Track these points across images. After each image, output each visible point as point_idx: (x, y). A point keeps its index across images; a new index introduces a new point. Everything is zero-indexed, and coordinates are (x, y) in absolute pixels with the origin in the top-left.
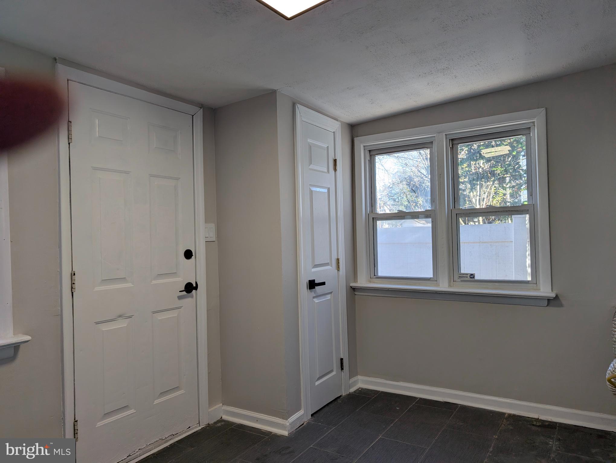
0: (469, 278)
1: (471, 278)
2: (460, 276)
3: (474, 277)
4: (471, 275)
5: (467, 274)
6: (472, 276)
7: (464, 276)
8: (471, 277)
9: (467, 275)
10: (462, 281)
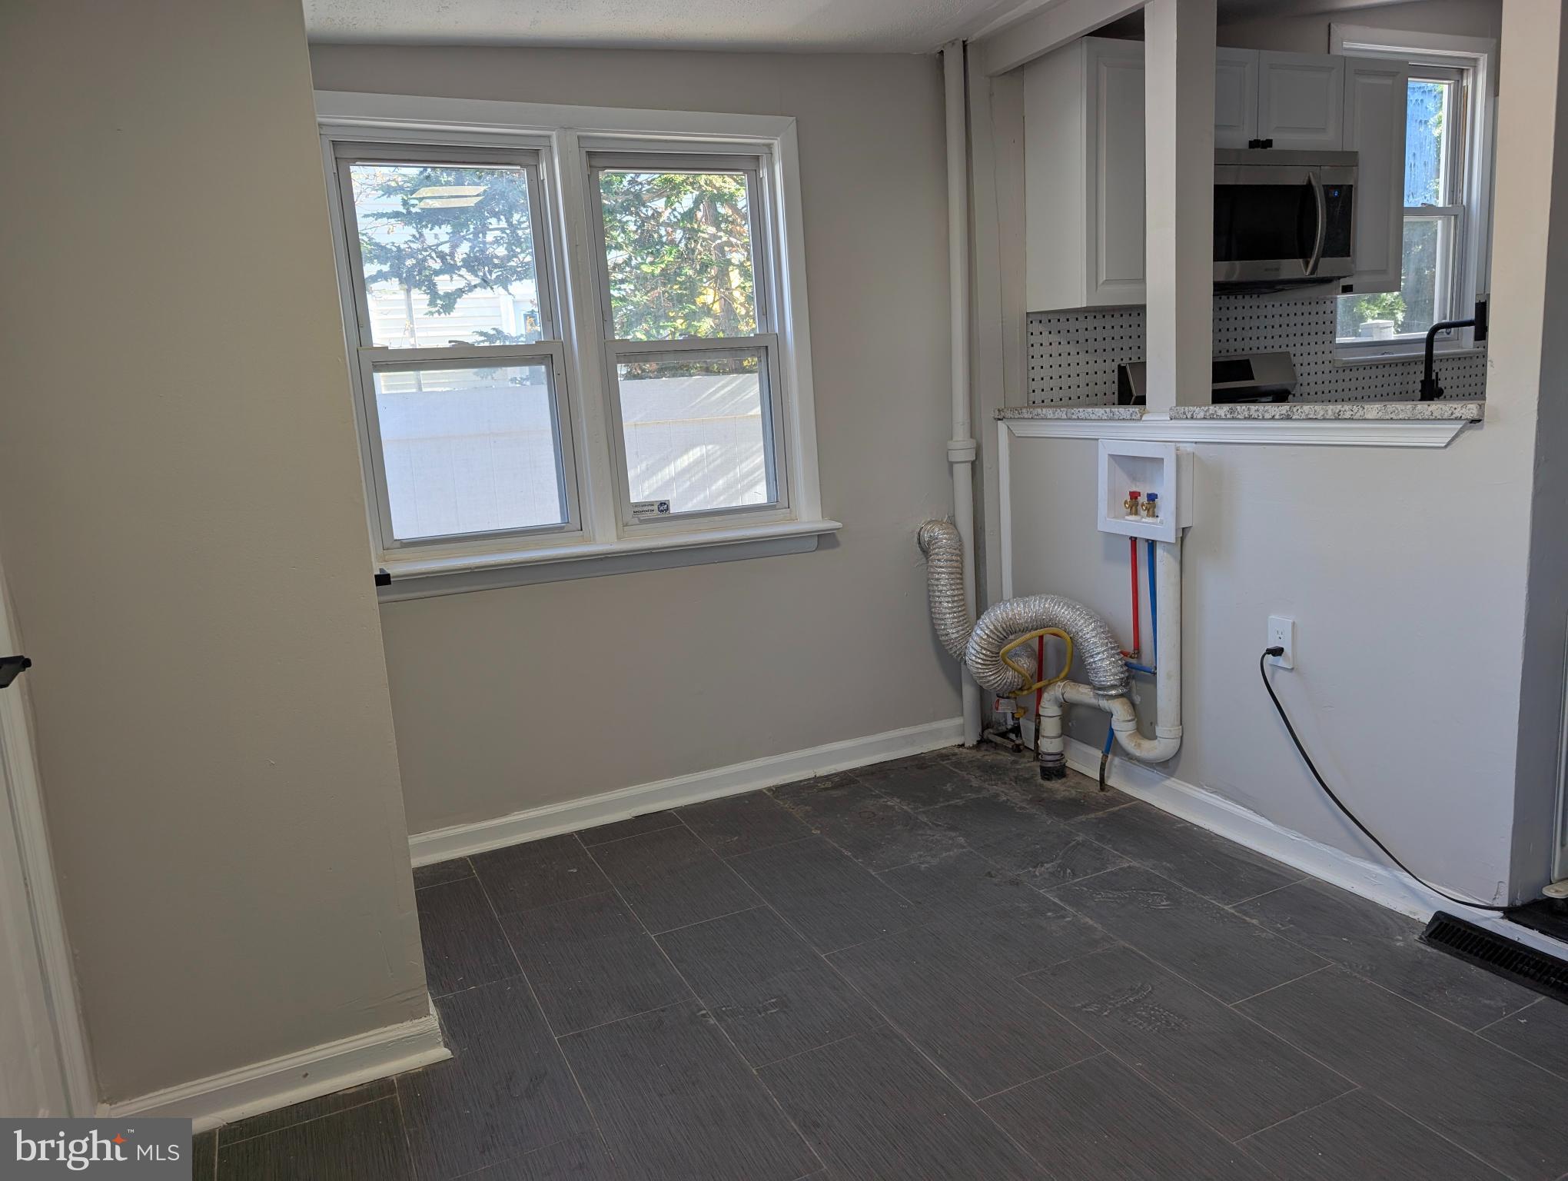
0: (656, 514)
1: (662, 511)
2: (636, 510)
3: (668, 509)
4: (661, 504)
5: (651, 504)
6: (664, 506)
7: (645, 508)
8: (662, 508)
9: (653, 505)
10: (643, 522)
